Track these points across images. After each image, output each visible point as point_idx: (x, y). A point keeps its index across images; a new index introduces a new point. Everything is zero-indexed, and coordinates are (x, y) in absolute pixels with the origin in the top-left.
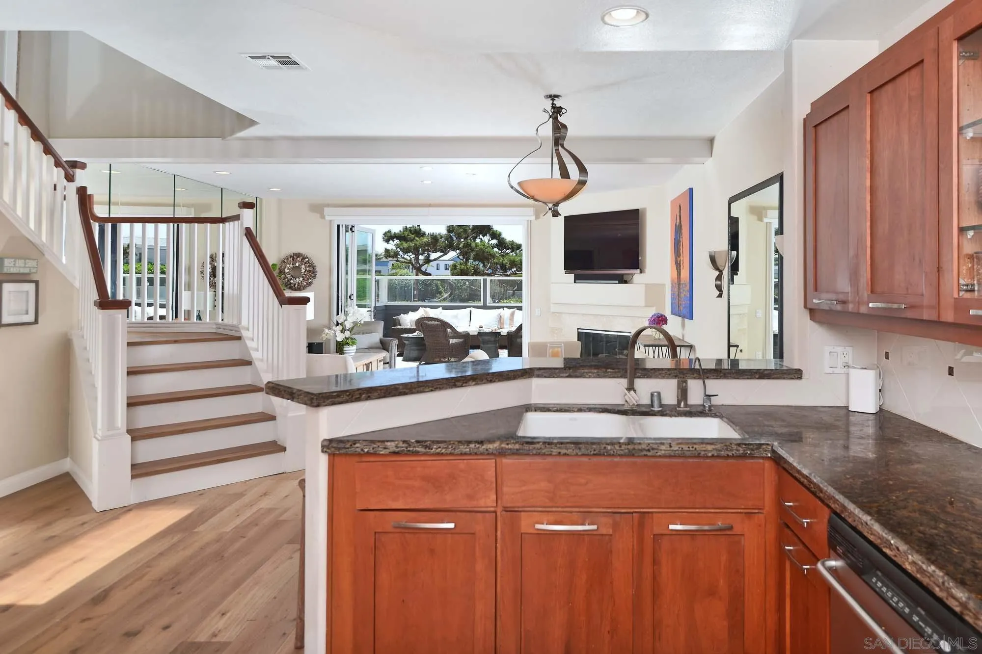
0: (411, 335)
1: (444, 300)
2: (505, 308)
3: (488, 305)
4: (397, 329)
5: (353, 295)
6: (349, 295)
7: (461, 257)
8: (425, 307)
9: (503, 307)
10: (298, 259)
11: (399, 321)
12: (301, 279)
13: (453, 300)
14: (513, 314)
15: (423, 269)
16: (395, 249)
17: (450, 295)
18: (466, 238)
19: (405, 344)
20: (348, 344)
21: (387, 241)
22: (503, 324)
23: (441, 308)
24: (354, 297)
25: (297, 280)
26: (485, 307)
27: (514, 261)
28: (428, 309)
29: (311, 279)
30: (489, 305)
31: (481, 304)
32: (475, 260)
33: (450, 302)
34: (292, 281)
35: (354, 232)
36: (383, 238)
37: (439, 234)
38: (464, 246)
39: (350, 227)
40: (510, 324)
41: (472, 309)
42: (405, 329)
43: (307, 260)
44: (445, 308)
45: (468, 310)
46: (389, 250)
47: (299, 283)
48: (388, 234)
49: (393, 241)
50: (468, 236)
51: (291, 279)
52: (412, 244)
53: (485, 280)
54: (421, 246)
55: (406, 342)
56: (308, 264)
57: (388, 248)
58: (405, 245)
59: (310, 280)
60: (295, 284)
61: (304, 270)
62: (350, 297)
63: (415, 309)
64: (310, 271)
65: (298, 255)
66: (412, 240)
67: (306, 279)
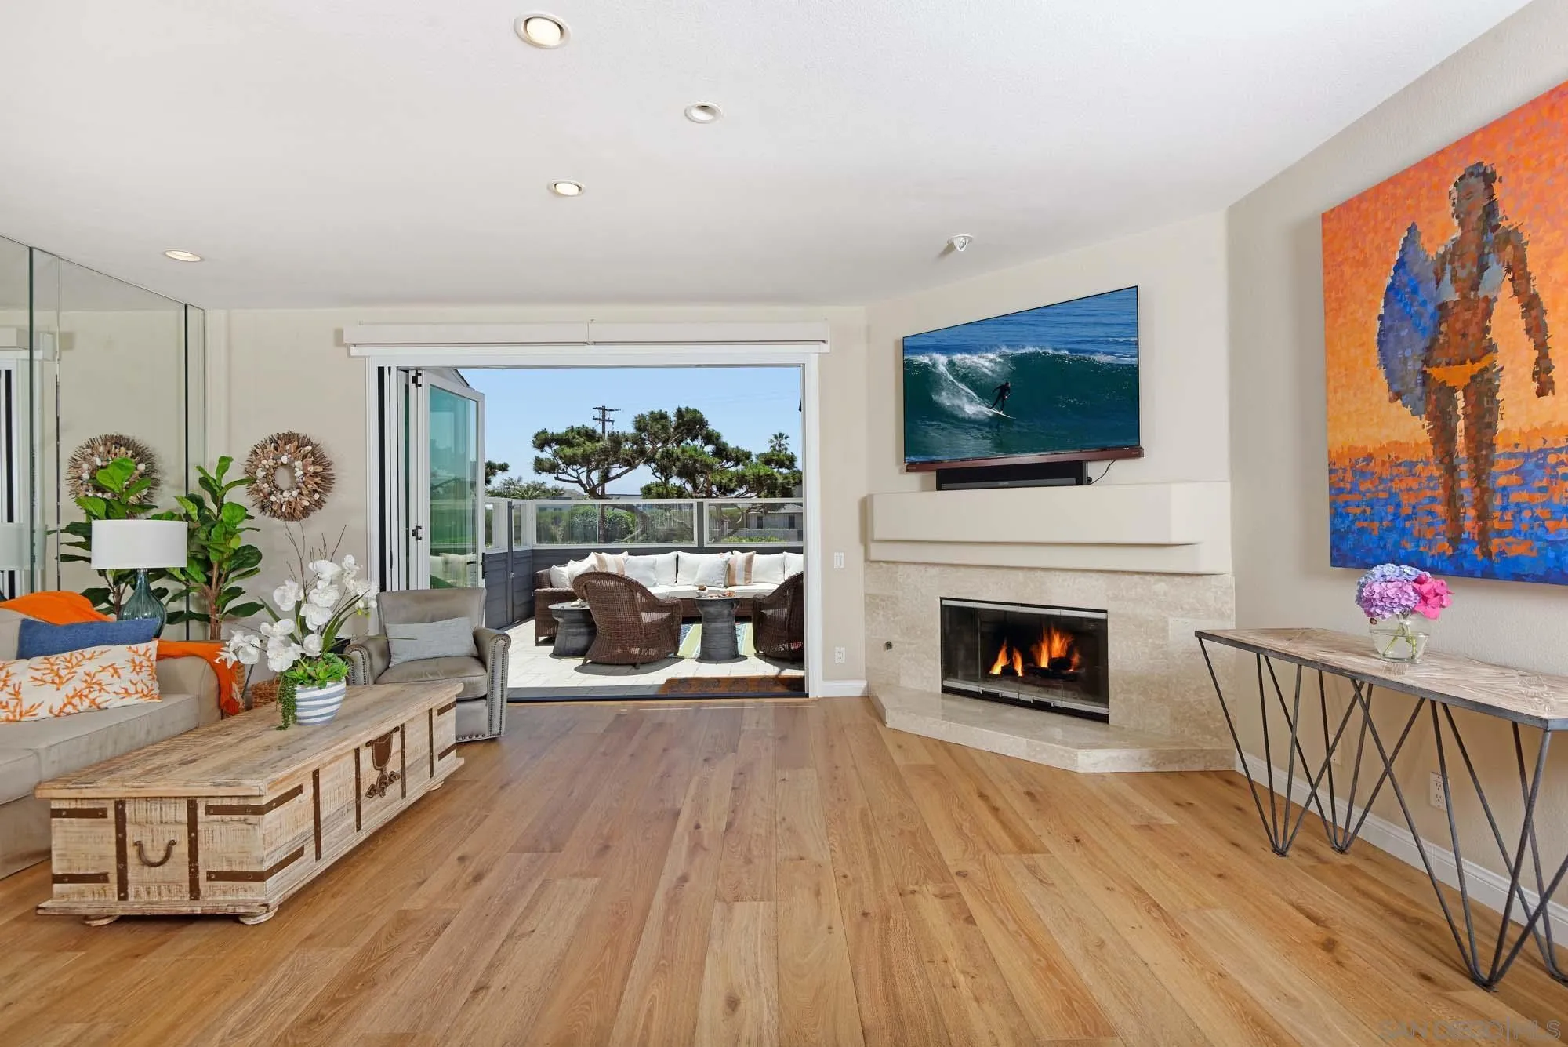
0: (568, 606)
1: (633, 540)
2: (734, 551)
3: (706, 546)
4: (547, 592)
5: (420, 528)
6: (412, 527)
7: (658, 474)
8: (600, 551)
9: (731, 549)
10: (288, 447)
11: (549, 577)
12: (295, 493)
13: (647, 540)
14: (749, 561)
15: (599, 490)
16: (552, 458)
17: (643, 532)
18: (665, 442)
19: (557, 622)
20: (311, 679)
21: (541, 447)
22: (734, 577)
23: (626, 553)
24: (424, 533)
25: (286, 494)
26: (701, 550)
27: (743, 476)
28: (604, 555)
29: (319, 493)
30: (709, 546)
31: (695, 544)
32: (680, 475)
33: (642, 541)
34: (273, 498)
35: (420, 385)
36: (534, 443)
37: (624, 434)
38: (662, 457)
39: (412, 374)
40: (746, 579)
41: (680, 553)
42: (559, 592)
43: (309, 448)
44: (633, 552)
45: (673, 554)
46: (542, 460)
47: (289, 503)
48: (543, 436)
49: (550, 447)
50: (669, 437)
51: (271, 494)
52: (579, 451)
53: (700, 505)
54: (593, 453)
55: (560, 620)
56: (312, 459)
57: (540, 457)
58: (568, 451)
59: (317, 496)
60: (282, 505)
61: (302, 473)
62: (415, 534)
63: (582, 555)
64: (316, 474)
65: (288, 438)
66: (579, 445)
67: (305, 492)
